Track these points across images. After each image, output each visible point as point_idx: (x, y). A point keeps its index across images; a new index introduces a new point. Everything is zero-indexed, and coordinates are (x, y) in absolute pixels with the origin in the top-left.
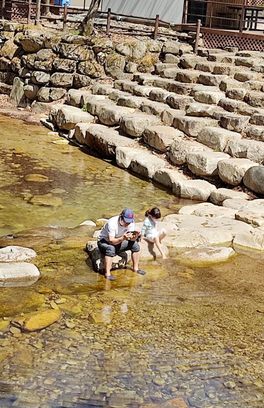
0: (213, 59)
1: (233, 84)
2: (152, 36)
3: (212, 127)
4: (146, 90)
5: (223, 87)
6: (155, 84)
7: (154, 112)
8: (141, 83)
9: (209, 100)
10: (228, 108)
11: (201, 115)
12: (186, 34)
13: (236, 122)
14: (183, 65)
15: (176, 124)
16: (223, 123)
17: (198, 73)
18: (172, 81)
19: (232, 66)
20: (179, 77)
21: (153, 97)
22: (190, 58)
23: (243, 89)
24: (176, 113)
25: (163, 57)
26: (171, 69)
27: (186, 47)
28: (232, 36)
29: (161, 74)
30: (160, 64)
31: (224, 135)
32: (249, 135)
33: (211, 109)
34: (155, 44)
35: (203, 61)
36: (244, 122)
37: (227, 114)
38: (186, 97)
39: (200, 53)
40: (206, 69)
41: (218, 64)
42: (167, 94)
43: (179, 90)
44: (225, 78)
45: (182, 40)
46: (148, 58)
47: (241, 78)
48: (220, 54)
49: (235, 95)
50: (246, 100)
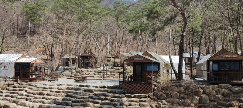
0: (23, 85)
1: (28, 90)
2: (5, 81)
3: (24, 101)
4: (4, 94)
5: (26, 91)
6: (7, 93)
7: (7, 100)
8: (2, 93)
9: (23, 95)
10: (28, 96)
11: (21, 99)
12: (15, 79)
13: (30, 99)
14: (14, 87)
15: (14, 102)
16: (27, 100)
17: (19, 89)
18: (12, 91)
19: (28, 86)
20: (14, 90)
21: (6, 96)
22: (16, 85)
23: (31, 91)
24: (13, 99)
25: (9, 86)
26: (11, 88)
27: (15, 83)
28: (27, 79)
29: (9, 90)
30: (8, 87)
31: (27, 103)
32: (34, 102)
33: (23, 97)
34: (6, 83)
35: (20, 86)
36: (32, 99)
37: (28, 98)
38: (16, 95)
39: (19, 84)
40: (21, 87)
41: (24, 86)
42: (11, 95)
43: (14, 93)
44: (26, 89)
45: (14, 81)
46: (4, 86)
47: (30, 88)
48: (24, 83)
49: (29, 93)
50: (32, 93)
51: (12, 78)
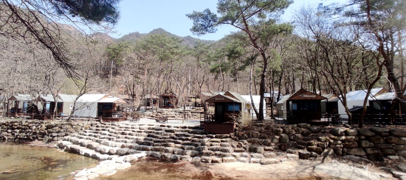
0: (105, 124)
1: (111, 130)
2: (89, 121)
3: (107, 141)
4: (88, 134)
5: (108, 131)
6: (90, 132)
7: (90, 139)
8: (86, 132)
9: (105, 134)
10: (111, 136)
11: (104, 138)
12: (98, 119)
13: (113, 139)
14: (97, 127)
15: (97, 141)
16: (110, 139)
17: (102, 128)
18: (95, 131)
19: (111, 126)
20: (97, 130)
21: (90, 135)
22: (99, 124)
23: (114, 131)
24: (96, 139)
25: (92, 125)
26: (94, 128)
27: (99, 122)
28: (110, 119)
29: (92, 130)
30: (91, 127)
31: (110, 142)
32: (116, 141)
33: (106, 136)
34: (90, 123)
35: (103, 125)
36: (115, 139)
38: (99, 134)
39: (102, 124)
40: (104, 127)
41: (107, 126)
42: (94, 134)
43: (97, 133)
44: (109, 129)
45: (97, 121)
46: (88, 126)
47: (113, 128)
48: (107, 123)
49: (112, 132)
50: (115, 133)
51: (95, 118)
